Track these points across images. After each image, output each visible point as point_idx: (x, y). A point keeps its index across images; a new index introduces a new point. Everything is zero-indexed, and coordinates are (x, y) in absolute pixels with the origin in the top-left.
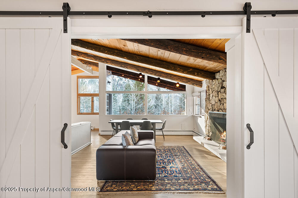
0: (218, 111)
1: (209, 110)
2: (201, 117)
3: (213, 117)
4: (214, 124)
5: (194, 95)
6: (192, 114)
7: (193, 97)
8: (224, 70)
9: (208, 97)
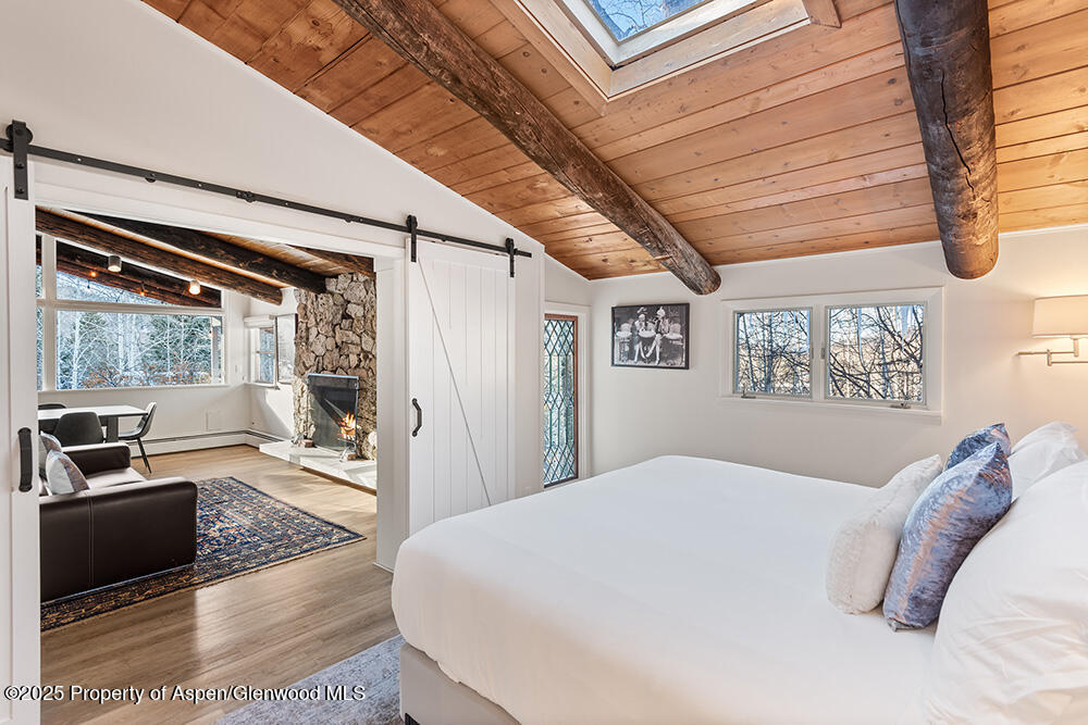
0: (334, 372)
1: (307, 369)
2: (277, 388)
3: (319, 387)
4: (323, 404)
5: (250, 325)
6: (246, 381)
7: (246, 330)
8: (350, 276)
9: (304, 334)
